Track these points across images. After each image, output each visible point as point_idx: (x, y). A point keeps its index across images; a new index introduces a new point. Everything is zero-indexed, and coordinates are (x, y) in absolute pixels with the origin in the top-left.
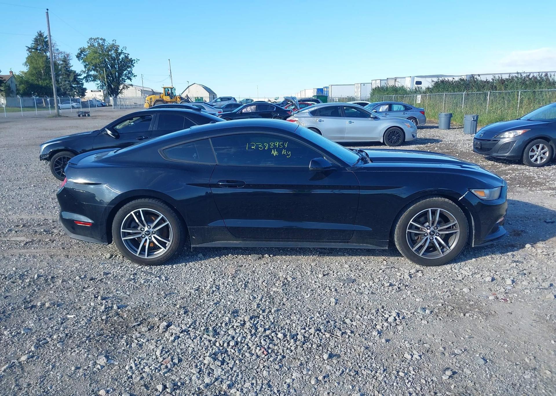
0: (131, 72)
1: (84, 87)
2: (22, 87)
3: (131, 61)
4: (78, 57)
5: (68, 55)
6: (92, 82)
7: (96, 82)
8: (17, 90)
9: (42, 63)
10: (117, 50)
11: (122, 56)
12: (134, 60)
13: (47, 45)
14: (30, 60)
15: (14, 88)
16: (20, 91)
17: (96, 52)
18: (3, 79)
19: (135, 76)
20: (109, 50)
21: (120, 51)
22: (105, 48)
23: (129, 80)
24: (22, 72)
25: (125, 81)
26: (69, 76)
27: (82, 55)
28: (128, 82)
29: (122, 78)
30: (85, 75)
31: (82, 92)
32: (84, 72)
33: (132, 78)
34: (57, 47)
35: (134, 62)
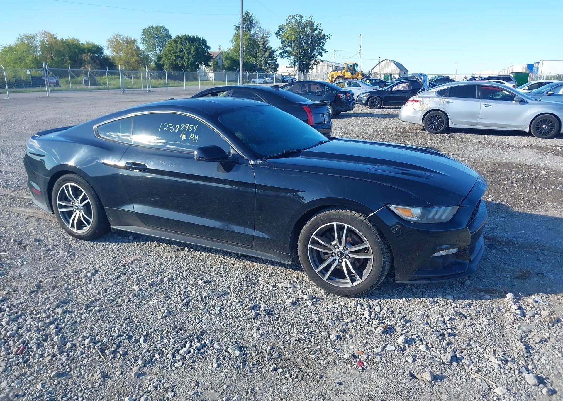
0: (322, 48)
1: (277, 63)
2: (227, 63)
3: (324, 37)
4: (277, 34)
5: (268, 33)
6: (286, 58)
7: (289, 58)
8: (223, 65)
9: (245, 40)
10: (312, 26)
11: (316, 32)
12: (327, 36)
13: (252, 24)
14: (236, 37)
15: (221, 64)
16: (225, 66)
17: (293, 29)
18: (212, 55)
19: (326, 52)
20: (305, 27)
21: (315, 27)
22: (302, 24)
23: (320, 56)
24: (230, 49)
25: (316, 57)
26: (265, 52)
27: (281, 32)
28: (319, 57)
29: (314, 54)
30: (281, 51)
31: (275, 67)
32: (281, 48)
33: (324, 54)
34: (260, 26)
35: (326, 37)
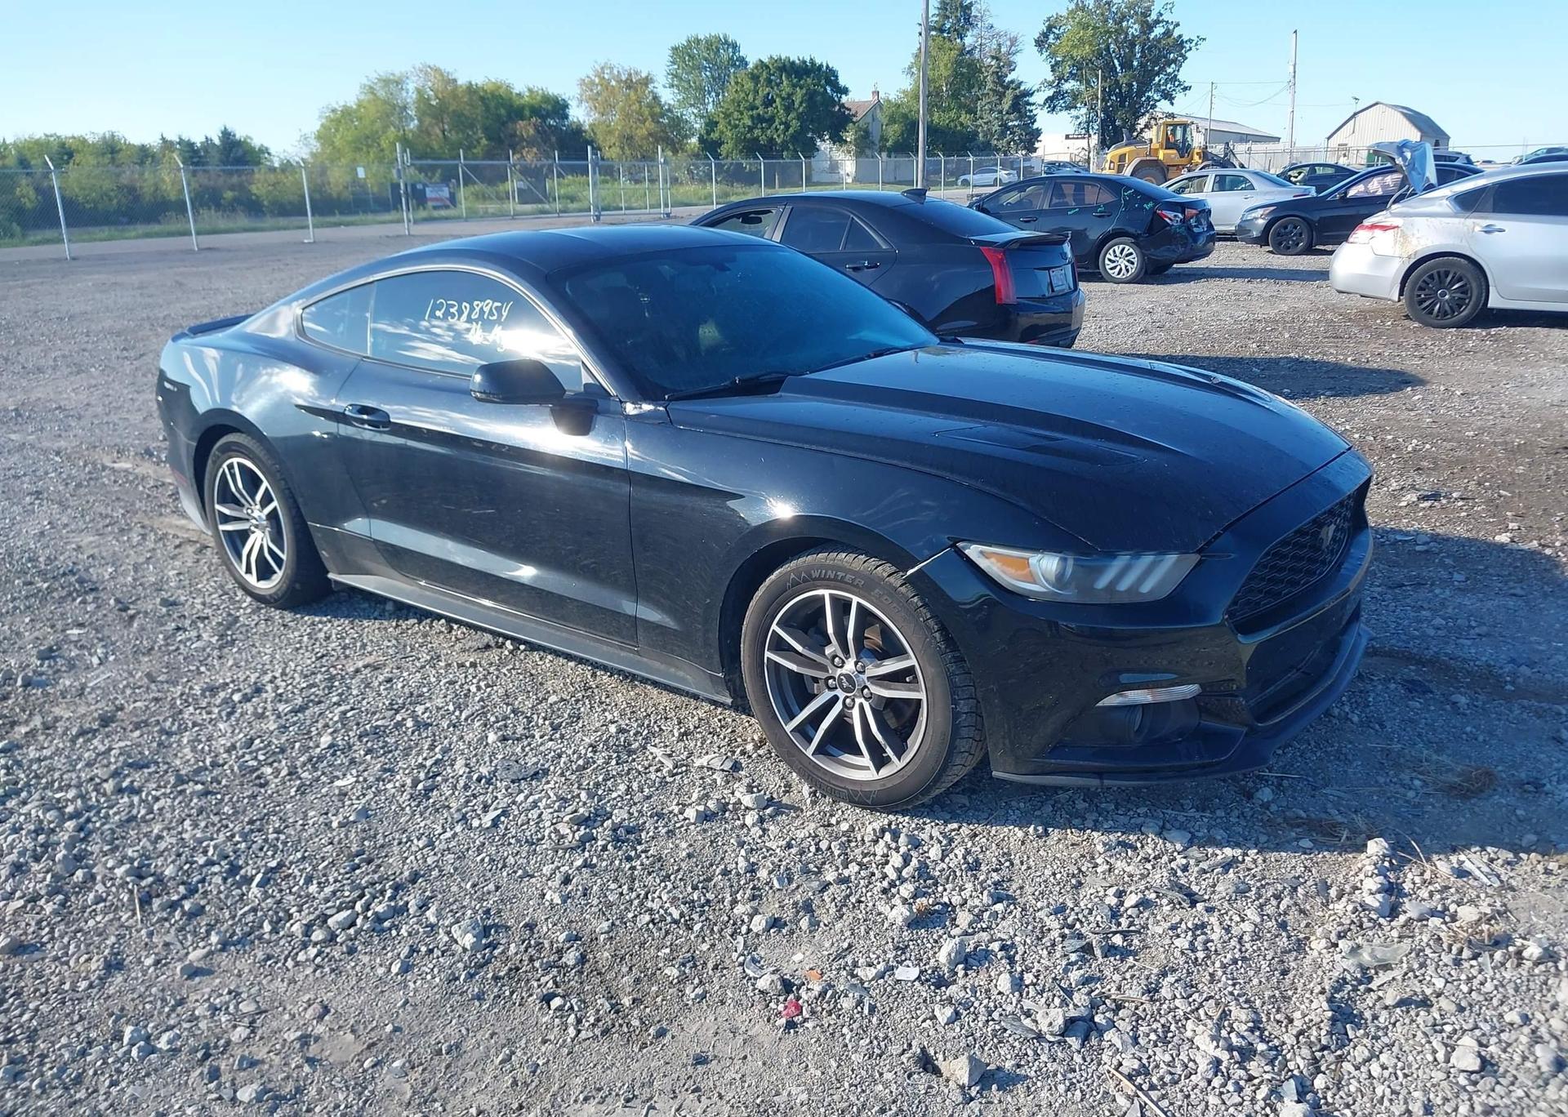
0: (1173, 79)
1: (1035, 126)
2: (893, 132)
3: (1179, 44)
4: (1040, 43)
5: (1013, 41)
6: (1064, 113)
7: (1074, 112)
8: (884, 139)
9: (946, 65)
10: (1146, 14)
11: (1158, 31)
12: (1191, 41)
13: (967, 20)
14: (925, 59)
15: (876, 137)
16: (887, 141)
17: (1085, 27)
18: (853, 112)
19: (1185, 89)
20: (1123, 18)
21: (1154, 16)
22: (1114, 9)
23: (1167, 102)
24: (904, 92)
25: (1154, 106)
26: (1002, 96)
27: (1052, 36)
28: (1164, 106)
29: (1149, 97)
30: (1050, 93)
31: (1031, 138)
32: (1050, 84)
33: (1179, 97)
34: (990, 21)
35: (1187, 46)
